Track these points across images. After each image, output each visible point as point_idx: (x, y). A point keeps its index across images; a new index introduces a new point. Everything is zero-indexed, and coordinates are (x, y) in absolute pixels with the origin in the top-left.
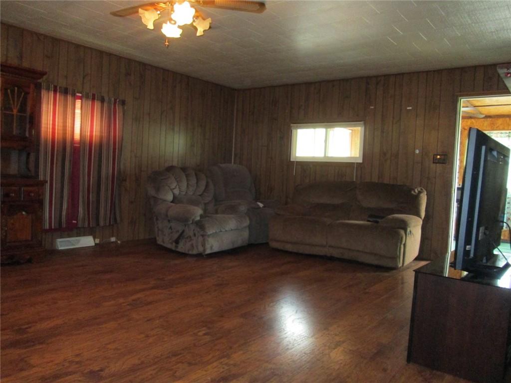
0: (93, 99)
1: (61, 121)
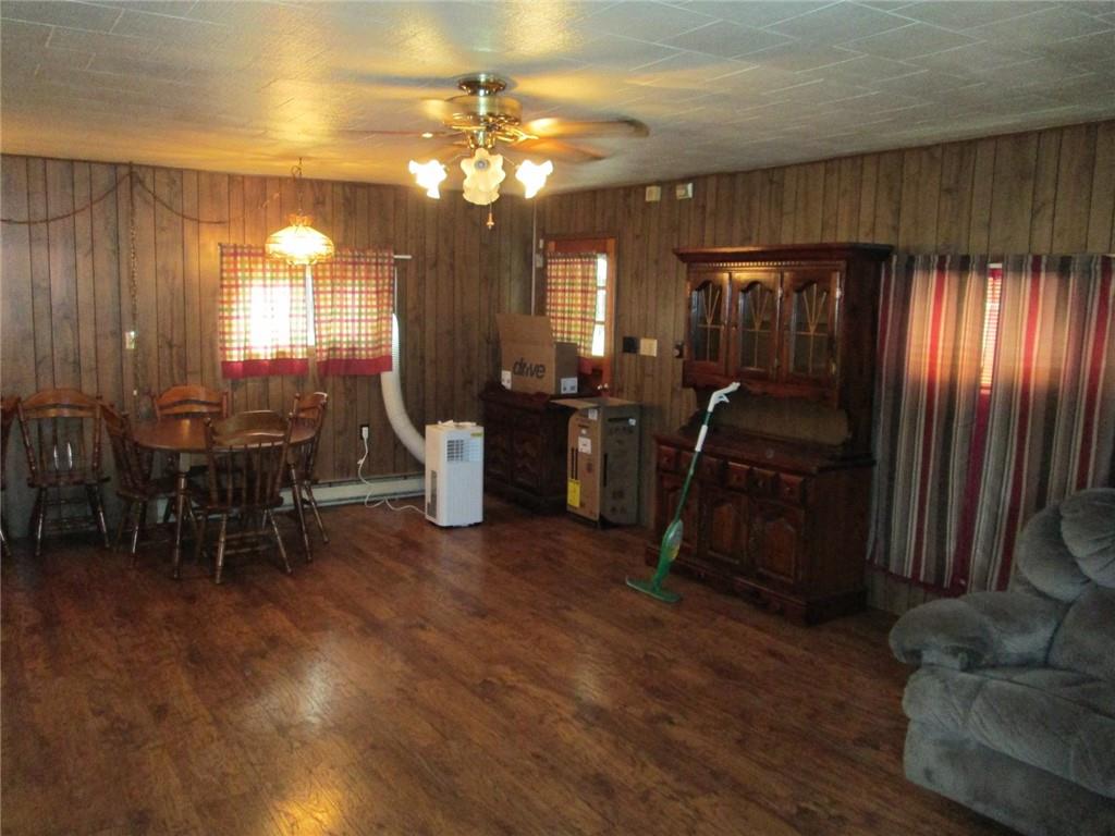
0: (1036, 271)
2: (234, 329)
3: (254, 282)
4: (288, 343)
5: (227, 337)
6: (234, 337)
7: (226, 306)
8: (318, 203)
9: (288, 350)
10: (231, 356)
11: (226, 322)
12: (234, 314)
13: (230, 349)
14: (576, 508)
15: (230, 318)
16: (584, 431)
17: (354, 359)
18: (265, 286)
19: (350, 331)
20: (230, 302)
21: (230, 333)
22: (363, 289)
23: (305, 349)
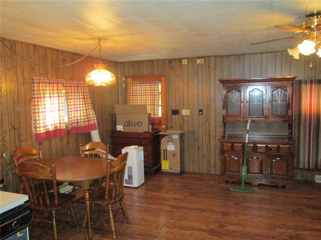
1: (316, 101)
2: (41, 118)
3: (46, 95)
4: (58, 122)
5: (38, 122)
6: (41, 122)
7: (36, 107)
8: (64, 61)
9: (58, 125)
10: (40, 131)
11: (37, 115)
12: (40, 111)
13: (40, 127)
14: (167, 170)
15: (39, 113)
16: (170, 143)
17: (79, 127)
18: (50, 97)
19: (76, 115)
20: (38, 105)
21: (39, 120)
22: (78, 97)
23: (64, 125)
